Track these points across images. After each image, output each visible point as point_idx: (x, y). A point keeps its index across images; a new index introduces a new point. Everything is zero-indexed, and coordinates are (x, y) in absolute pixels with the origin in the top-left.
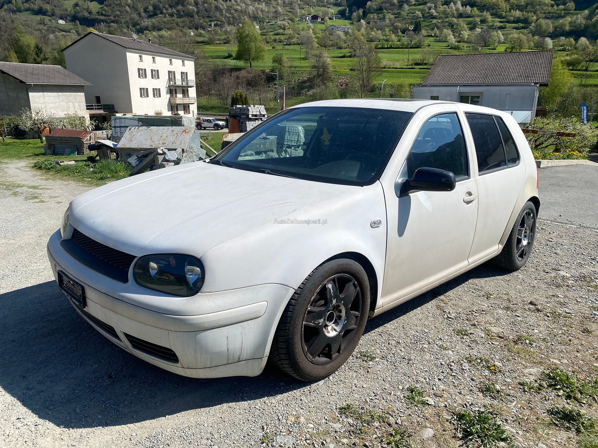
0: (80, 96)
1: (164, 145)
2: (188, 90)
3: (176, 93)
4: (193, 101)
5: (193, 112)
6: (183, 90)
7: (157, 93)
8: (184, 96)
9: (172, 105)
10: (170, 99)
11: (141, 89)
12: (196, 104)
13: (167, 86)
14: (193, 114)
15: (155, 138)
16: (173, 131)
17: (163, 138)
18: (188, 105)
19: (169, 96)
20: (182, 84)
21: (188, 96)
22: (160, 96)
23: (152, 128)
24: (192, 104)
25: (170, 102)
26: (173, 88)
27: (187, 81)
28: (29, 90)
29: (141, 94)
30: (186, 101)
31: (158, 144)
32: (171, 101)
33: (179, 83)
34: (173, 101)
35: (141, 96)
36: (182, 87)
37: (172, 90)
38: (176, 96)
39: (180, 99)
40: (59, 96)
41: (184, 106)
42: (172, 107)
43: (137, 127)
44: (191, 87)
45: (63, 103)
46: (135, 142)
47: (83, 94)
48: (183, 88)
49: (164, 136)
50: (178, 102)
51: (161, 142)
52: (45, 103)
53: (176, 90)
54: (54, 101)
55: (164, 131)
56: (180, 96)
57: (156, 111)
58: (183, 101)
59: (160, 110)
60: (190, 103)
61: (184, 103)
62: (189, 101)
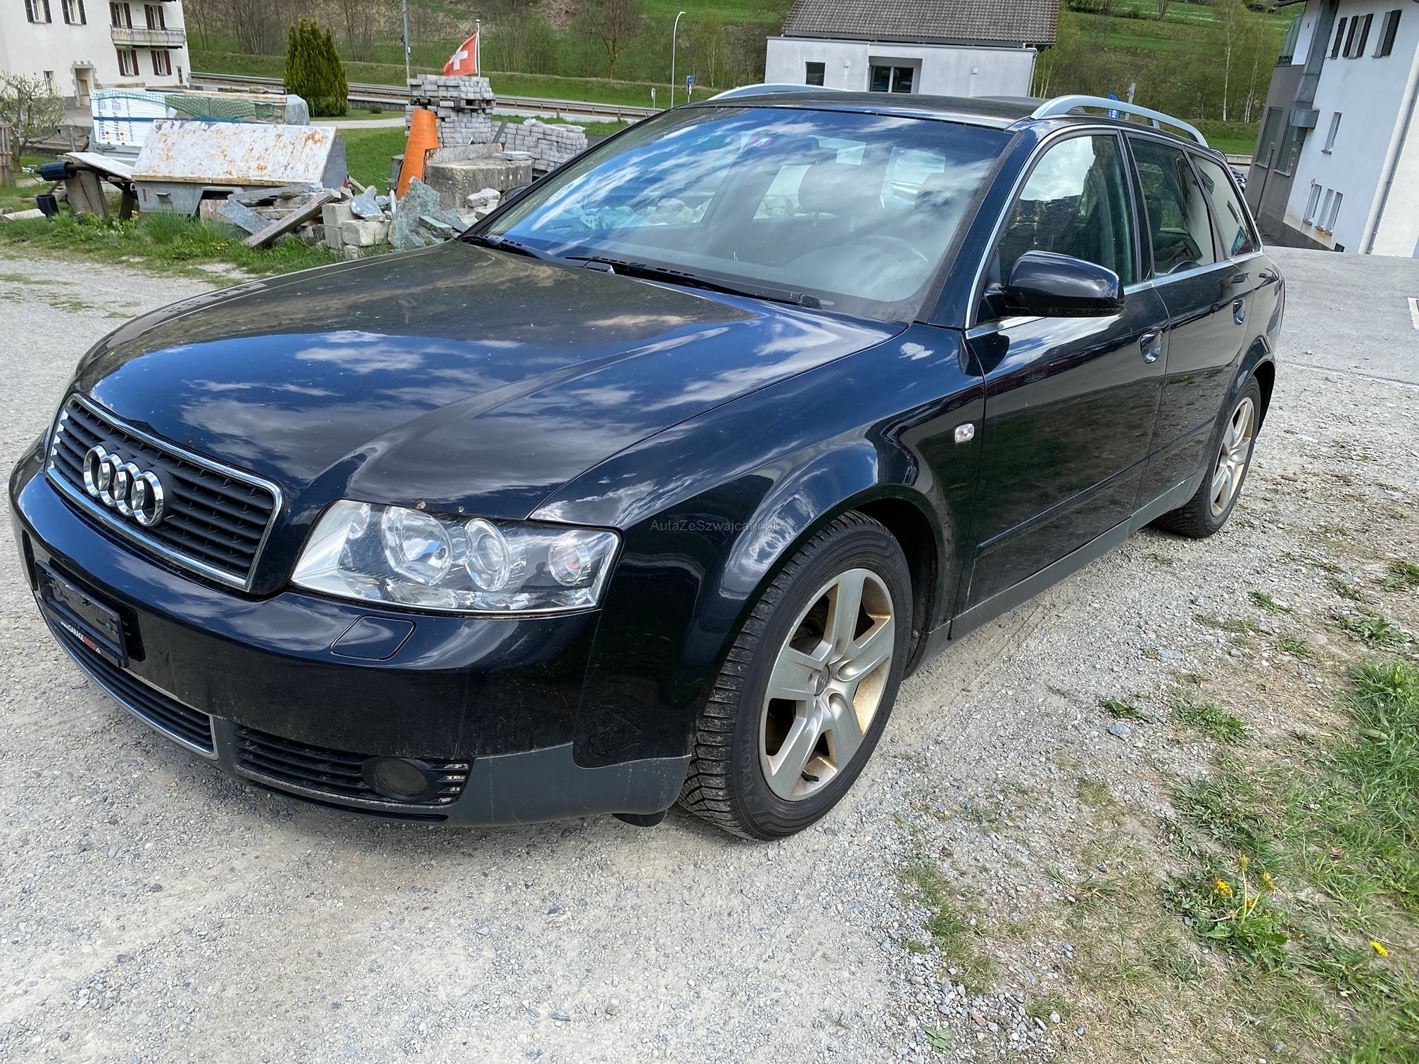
1: (264, 172)
2: (160, 9)
3: (129, 16)
4: (176, 39)
5: (180, 70)
6: (146, 6)
8: (150, 25)
9: (121, 48)
10: (112, 31)
12: (186, 48)
14: (180, 76)
15: (237, 153)
16: (280, 136)
17: (256, 154)
18: (163, 49)
19: (109, 21)
21: (163, 25)
22: (84, 22)
23: (221, 125)
24: (176, 47)
25: (113, 38)
29: (27, 11)
30: (160, 39)
31: (245, 169)
32: (117, 35)
34: (123, 36)
35: (30, 20)
37: (118, 7)
38: (129, 23)
39: (142, 32)
41: (153, 53)
42: (118, 52)
43: (178, 123)
46: (183, 161)
49: (259, 148)
50: (137, 39)
51: (254, 165)
55: (255, 135)
56: (139, 22)
57: (75, 62)
58: (148, 38)
59: (89, 62)
60: (170, 44)
61: (153, 44)
62: (166, 39)
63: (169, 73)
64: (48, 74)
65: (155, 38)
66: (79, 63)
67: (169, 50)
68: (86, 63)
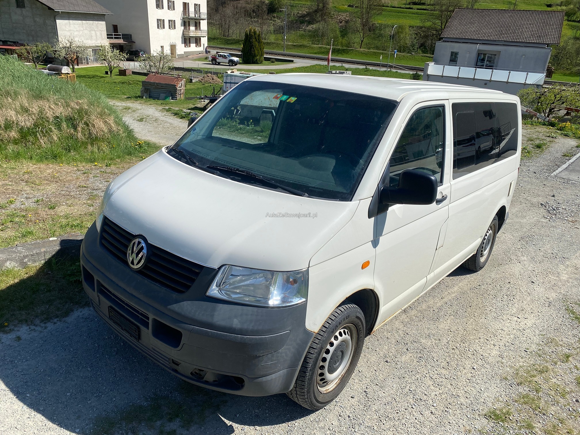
0: (102, 24)
2: (200, 22)
3: (189, 26)
4: (204, 34)
6: (195, 22)
7: (172, 24)
8: (196, 29)
9: (185, 37)
10: (183, 31)
11: (158, 20)
12: (207, 37)
13: (182, 19)
18: (199, 37)
19: (183, 28)
20: (195, 16)
21: (200, 29)
22: (175, 28)
24: (204, 37)
25: (183, 34)
26: (187, 20)
27: (200, 13)
28: (56, 17)
29: (158, 25)
30: (199, 34)
32: (185, 33)
33: (192, 15)
34: (187, 33)
35: (158, 28)
36: (195, 19)
37: (186, 23)
38: (189, 29)
39: (193, 32)
40: (83, 24)
41: (196, 39)
42: (185, 39)
44: (203, 20)
45: (86, 32)
46: (256, 100)
47: (104, 23)
48: (196, 21)
50: (192, 34)
52: (70, 30)
53: (189, 22)
54: (78, 29)
56: (192, 28)
57: (171, 42)
58: (195, 34)
59: (175, 42)
60: (202, 36)
61: (197, 36)
62: (201, 34)
63: (200, 46)
64: (162, 47)
65: (198, 34)
66: (172, 43)
67: (201, 38)
68: (174, 43)
